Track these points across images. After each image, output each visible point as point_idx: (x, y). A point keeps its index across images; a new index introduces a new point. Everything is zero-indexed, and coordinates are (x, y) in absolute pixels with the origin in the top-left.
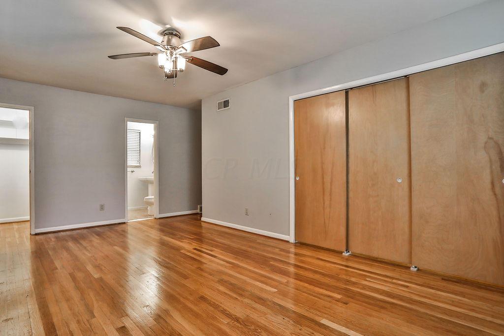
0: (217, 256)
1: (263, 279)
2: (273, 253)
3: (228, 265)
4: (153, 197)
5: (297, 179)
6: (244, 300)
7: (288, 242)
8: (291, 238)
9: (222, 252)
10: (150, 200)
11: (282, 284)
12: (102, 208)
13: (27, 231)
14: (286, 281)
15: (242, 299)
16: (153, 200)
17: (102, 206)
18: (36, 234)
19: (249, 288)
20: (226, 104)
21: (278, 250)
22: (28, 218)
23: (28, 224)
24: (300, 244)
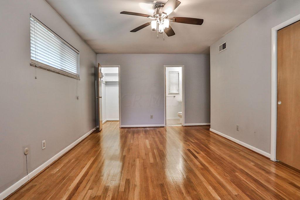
0: (198, 158)
1: (217, 185)
2: (246, 166)
3: (201, 166)
4: (181, 112)
5: (280, 103)
6: (187, 197)
7: (269, 159)
8: (273, 157)
9: (204, 155)
10: (180, 114)
11: (230, 195)
12: (152, 117)
13: (118, 126)
14: (236, 194)
15: (186, 196)
16: (181, 114)
17: (151, 116)
18: (122, 128)
19: (199, 189)
20: (224, 46)
21: (253, 164)
22: (118, 119)
23: (118, 122)
24: (280, 164)
